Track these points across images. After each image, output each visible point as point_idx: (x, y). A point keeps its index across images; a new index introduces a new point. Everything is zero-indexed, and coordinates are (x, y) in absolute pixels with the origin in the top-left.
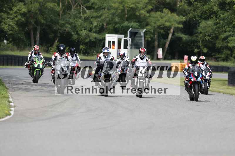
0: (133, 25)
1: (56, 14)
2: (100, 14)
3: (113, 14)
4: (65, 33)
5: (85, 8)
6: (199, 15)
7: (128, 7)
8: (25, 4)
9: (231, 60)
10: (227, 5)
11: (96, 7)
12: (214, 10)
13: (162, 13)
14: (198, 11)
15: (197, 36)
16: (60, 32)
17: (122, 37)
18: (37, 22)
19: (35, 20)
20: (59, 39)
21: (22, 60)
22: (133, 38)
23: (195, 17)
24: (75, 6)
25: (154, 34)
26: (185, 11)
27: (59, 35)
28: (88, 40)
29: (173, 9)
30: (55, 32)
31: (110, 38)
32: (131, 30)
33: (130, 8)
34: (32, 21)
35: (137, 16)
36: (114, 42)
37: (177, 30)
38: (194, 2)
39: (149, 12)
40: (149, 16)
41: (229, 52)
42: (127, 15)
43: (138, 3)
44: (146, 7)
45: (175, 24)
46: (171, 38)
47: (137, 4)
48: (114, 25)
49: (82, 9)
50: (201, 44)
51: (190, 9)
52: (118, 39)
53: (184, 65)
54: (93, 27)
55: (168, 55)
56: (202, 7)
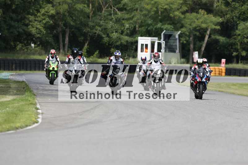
0: (167, 28)
1: (86, 16)
2: (132, 15)
3: (145, 15)
4: (95, 36)
5: (116, 9)
6: (237, 16)
7: (161, 8)
8: (53, 6)
11: (128, 8)
13: (198, 14)
14: (236, 12)
15: (235, 39)
16: (90, 35)
17: (156, 40)
18: (66, 25)
19: (64, 22)
20: (89, 42)
22: (167, 40)
23: (233, 18)
24: (106, 7)
25: (189, 37)
26: (222, 12)
27: (89, 39)
28: (119, 43)
29: (209, 10)
30: (85, 35)
31: (143, 40)
32: (165, 32)
33: (163, 9)
34: (61, 23)
35: (171, 17)
36: (147, 45)
37: (214, 31)
38: (232, 2)
39: (184, 13)
40: (185, 18)
42: (161, 16)
44: (181, 8)
45: (211, 26)
47: (171, 5)
48: (147, 28)
49: (113, 11)
50: (239, 47)
51: (227, 9)
52: (152, 41)
53: (222, 69)
54: (125, 29)
56: (240, 7)
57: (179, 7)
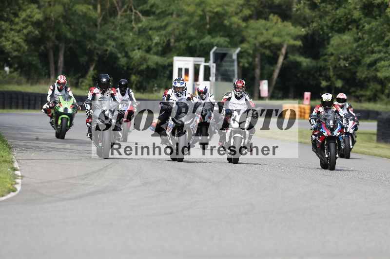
0: (218, 42)
1: (91, 23)
2: (164, 24)
3: (186, 23)
4: (106, 54)
5: (139, 13)
6: (329, 25)
7: (210, 12)
8: (39, 7)
9: (382, 100)
10: (375, 9)
11: (157, 12)
12: (353, 17)
13: (266, 22)
14: (327, 18)
15: (325, 61)
16: (97, 54)
17: (201, 62)
18: (59, 37)
19: (55, 33)
20: (96, 65)
21: (35, 100)
22: (219, 61)
23: (322, 29)
24: (123, 10)
25: (254, 57)
26: (305, 19)
27: (96, 58)
28: (144, 67)
29: (285, 14)
30: (90, 53)
31: (181, 63)
32: (216, 50)
33: (213, 12)
35: (225, 26)
37: (292, 49)
38: (320, 3)
39: (246, 19)
40: (246, 27)
41: (379, 87)
42: (210, 24)
43: (227, 5)
44: (241, 11)
45: (288, 41)
46: (283, 64)
47: (226, 7)
48: (187, 42)
49: (135, 16)
50: (331, 73)
51: (314, 15)
52: (195, 64)
53: (304, 109)
54: (153, 45)
55: (277, 91)
56: (333, 11)
57: (238, 10)
